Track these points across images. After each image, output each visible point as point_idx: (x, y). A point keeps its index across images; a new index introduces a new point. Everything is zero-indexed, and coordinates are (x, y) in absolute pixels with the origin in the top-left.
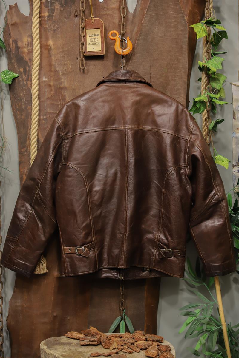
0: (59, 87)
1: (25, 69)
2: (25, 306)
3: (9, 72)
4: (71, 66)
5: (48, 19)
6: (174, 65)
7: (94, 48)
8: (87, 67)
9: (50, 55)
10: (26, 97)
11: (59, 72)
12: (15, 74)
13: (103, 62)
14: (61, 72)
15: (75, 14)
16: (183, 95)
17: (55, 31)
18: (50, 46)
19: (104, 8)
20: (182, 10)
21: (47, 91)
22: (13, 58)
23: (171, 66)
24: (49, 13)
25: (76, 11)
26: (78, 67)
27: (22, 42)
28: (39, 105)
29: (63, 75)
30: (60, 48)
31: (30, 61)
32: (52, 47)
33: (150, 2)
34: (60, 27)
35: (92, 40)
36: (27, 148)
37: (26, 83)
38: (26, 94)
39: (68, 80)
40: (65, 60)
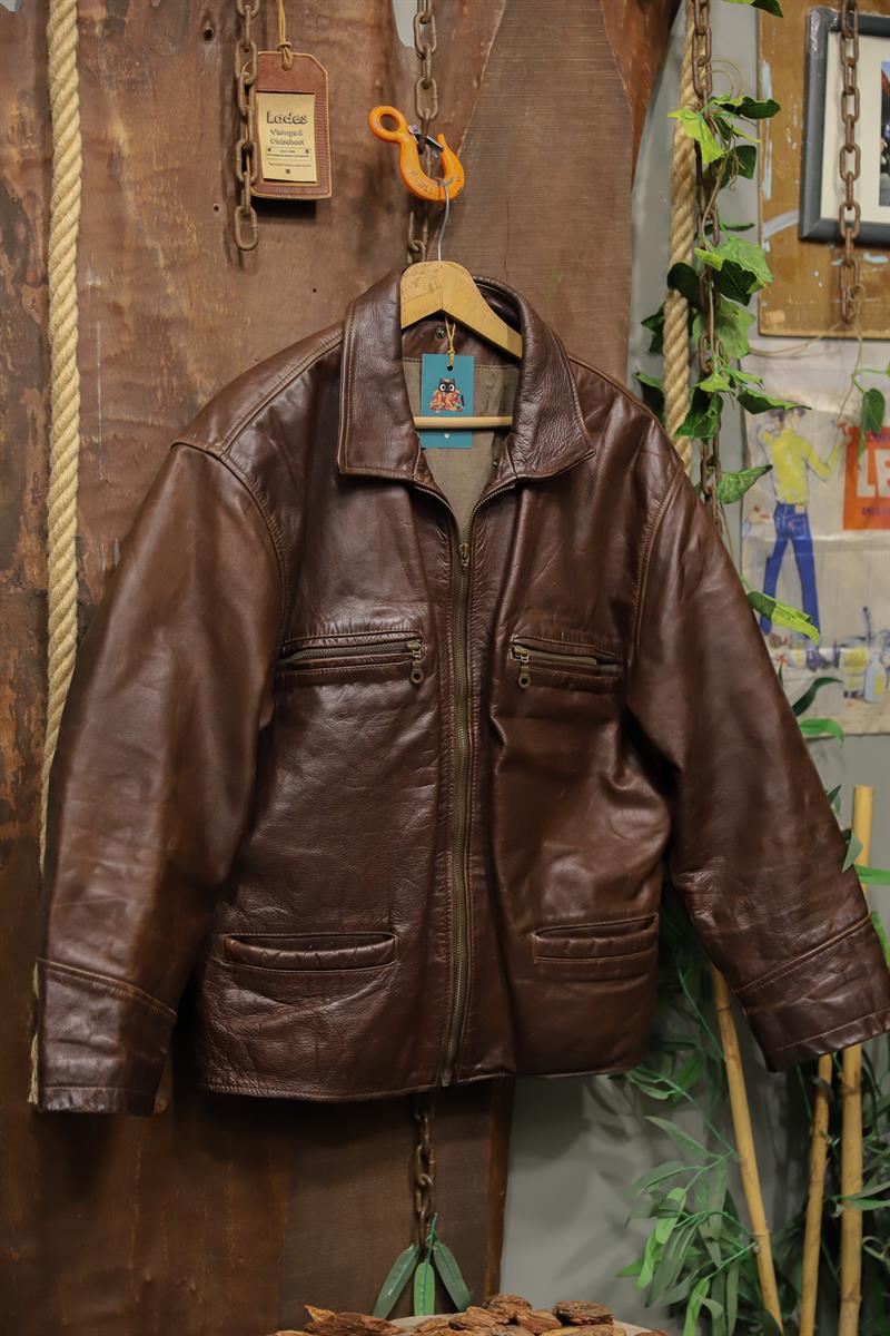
0: (158, 318)
1: (9, 234)
2: (16, 1256)
4: (197, 235)
5: (107, 33)
6: (585, 259)
7: (288, 171)
9: (113, 185)
10: (15, 353)
11: (155, 254)
13: (314, 229)
14: (165, 258)
15: (201, 28)
17: (132, 85)
18: (117, 146)
19: (320, 16)
20: (612, 57)
21: (104, 331)
23: (577, 260)
24: (108, 10)
25: (208, 17)
26: (221, 241)
28: (82, 389)
29: (171, 267)
30: (154, 157)
31: (31, 201)
32: (126, 150)
33: (506, 13)
34: (151, 72)
35: (279, 138)
36: (21, 568)
37: (13, 294)
38: (15, 340)
39: (190, 292)
40: (176, 208)
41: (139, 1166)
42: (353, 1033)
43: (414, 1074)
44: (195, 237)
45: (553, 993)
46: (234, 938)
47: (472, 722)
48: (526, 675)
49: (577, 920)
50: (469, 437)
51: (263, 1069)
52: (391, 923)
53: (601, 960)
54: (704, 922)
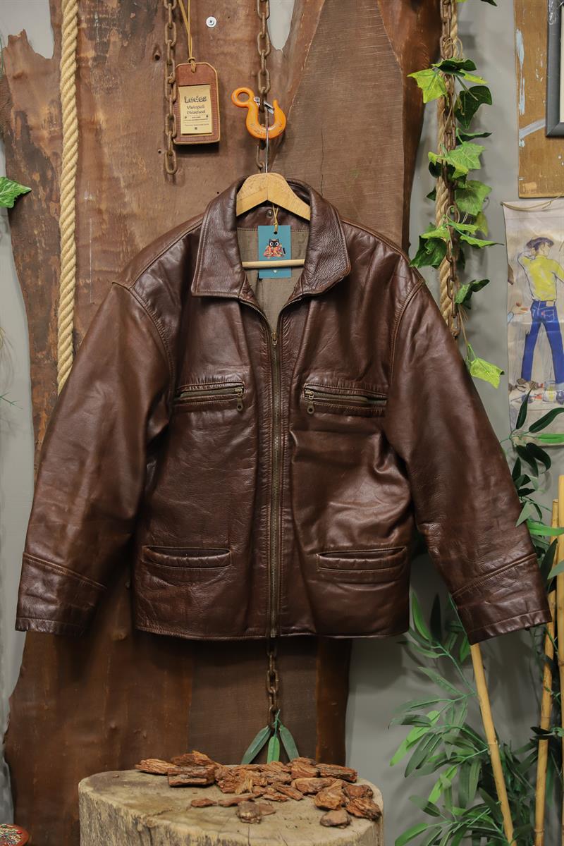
0: (120, 214)
1: (43, 177)
2: (46, 707)
3: (7, 181)
4: (146, 168)
5: (95, 64)
6: (373, 164)
7: (196, 128)
8: (182, 170)
9: (98, 145)
10: (46, 238)
11: (119, 180)
12: (21, 187)
13: (217, 159)
14: (125, 182)
15: (153, 54)
16: (394, 230)
17: (109, 90)
18: (100, 124)
19: (218, 39)
20: (388, 43)
21: (93, 223)
22: (17, 150)
23: (368, 164)
24: (96, 51)
25: (157, 48)
26: (162, 169)
27: (37, 114)
28: (77, 253)
29: (128, 186)
30: (121, 128)
31: (55, 157)
32: (104, 126)
33: (320, 25)
34: (121, 83)
35: (191, 110)
36: (50, 351)
37: (46, 207)
38: (46, 231)
39: (139, 199)
40: (133, 154)
41: (109, 667)
42: (205, 603)
43: (250, 629)
44: (145, 169)
45: (331, 588)
46: (149, 548)
47: (284, 433)
48: (311, 407)
49: (347, 548)
50: (289, 271)
51: (164, 620)
52: (229, 544)
53: (359, 572)
54: (433, 553)
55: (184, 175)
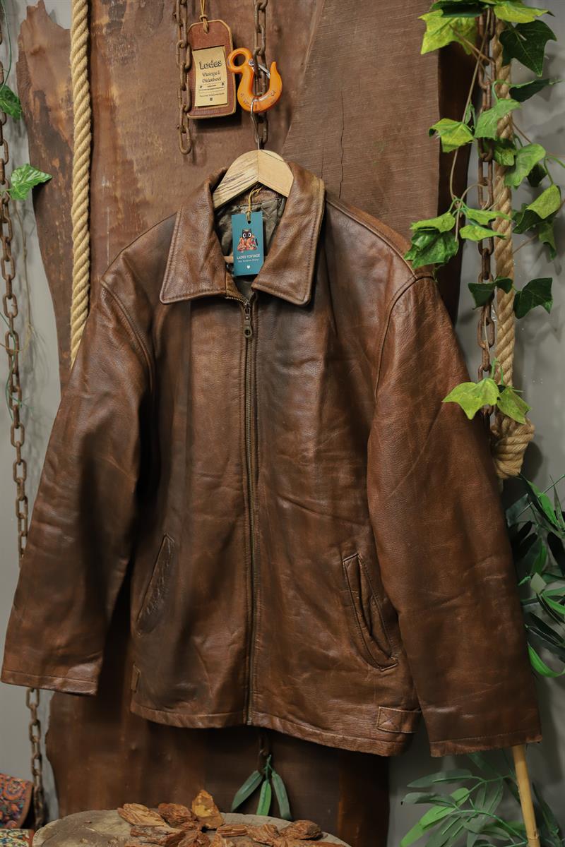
0: (134, 202)
1: (62, 161)
3: (30, 169)
5: (109, 31)
6: (402, 132)
7: (211, 99)
8: (204, 148)
9: (113, 124)
10: (67, 230)
11: (133, 164)
12: (43, 174)
14: (138, 165)
15: (173, 13)
17: (124, 61)
18: (113, 101)
21: (111, 212)
22: (37, 135)
23: (396, 133)
24: (110, 16)
27: (55, 94)
28: (90, 245)
29: (142, 170)
30: (137, 103)
32: (117, 102)
34: (137, 50)
35: (206, 78)
38: (66, 222)
39: (153, 183)
40: (149, 133)
44: (161, 149)
55: (206, 154)
